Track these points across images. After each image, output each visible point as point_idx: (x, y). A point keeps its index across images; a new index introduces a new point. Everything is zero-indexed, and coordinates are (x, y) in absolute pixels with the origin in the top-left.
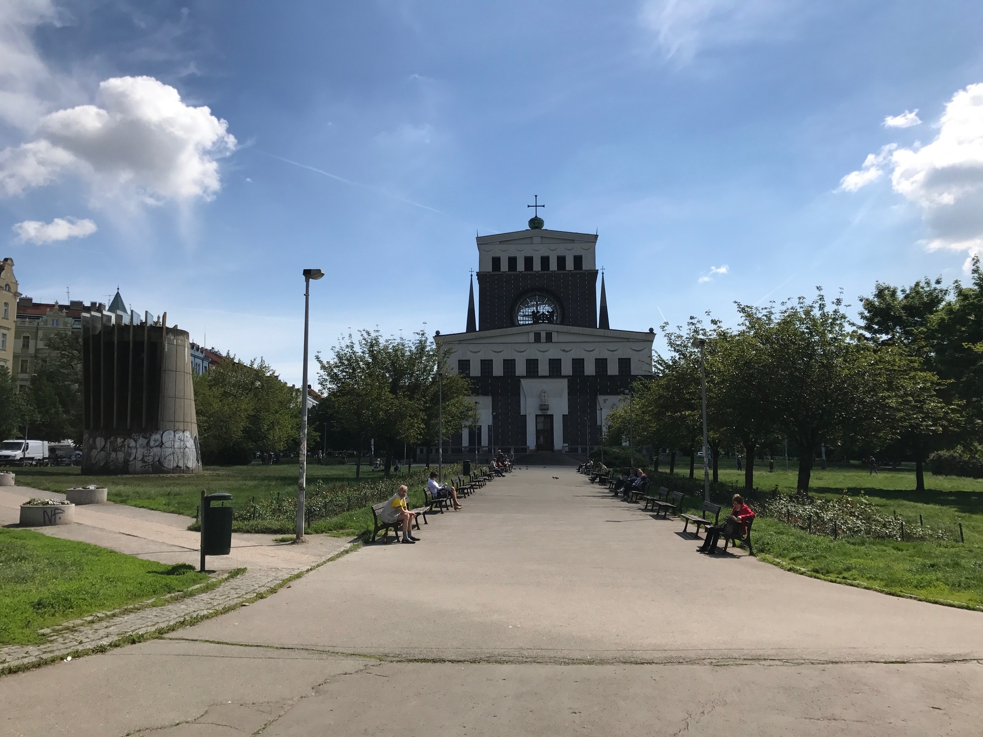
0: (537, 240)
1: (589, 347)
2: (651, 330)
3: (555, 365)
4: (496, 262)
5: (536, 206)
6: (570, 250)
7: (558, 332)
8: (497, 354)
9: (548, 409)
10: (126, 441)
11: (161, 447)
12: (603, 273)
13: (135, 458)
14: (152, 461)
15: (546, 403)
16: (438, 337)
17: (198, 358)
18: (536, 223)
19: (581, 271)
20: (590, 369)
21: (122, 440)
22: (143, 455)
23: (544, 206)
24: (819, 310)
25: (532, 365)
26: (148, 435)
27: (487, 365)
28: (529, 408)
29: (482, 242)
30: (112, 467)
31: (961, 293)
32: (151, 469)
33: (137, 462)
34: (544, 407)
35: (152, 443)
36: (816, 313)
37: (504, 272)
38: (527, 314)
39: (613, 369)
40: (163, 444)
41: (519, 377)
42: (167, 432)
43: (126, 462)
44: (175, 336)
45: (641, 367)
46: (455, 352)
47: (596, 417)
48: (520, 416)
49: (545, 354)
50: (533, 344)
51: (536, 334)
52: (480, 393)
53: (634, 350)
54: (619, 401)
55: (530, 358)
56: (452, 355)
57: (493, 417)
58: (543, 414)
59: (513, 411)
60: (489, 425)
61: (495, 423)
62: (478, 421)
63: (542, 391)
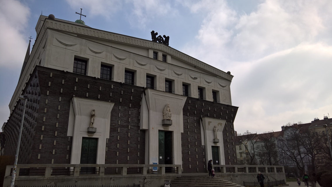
5: (81, 15)
7: (171, 56)
8: (119, 61)
18: (80, 22)
27: (107, 69)
28: (152, 122)
34: (168, 122)
39: (210, 97)
41: (142, 87)
45: (225, 100)
46: (71, 45)
47: (201, 138)
48: (139, 130)
49: (162, 72)
50: (152, 61)
51: (154, 52)
52: (99, 98)
53: (221, 85)
54: (218, 124)
55: (150, 73)
56: (68, 47)
57: (111, 128)
58: (165, 130)
59: (132, 124)
60: (107, 139)
61: (113, 136)
62: (95, 132)
63: (166, 106)
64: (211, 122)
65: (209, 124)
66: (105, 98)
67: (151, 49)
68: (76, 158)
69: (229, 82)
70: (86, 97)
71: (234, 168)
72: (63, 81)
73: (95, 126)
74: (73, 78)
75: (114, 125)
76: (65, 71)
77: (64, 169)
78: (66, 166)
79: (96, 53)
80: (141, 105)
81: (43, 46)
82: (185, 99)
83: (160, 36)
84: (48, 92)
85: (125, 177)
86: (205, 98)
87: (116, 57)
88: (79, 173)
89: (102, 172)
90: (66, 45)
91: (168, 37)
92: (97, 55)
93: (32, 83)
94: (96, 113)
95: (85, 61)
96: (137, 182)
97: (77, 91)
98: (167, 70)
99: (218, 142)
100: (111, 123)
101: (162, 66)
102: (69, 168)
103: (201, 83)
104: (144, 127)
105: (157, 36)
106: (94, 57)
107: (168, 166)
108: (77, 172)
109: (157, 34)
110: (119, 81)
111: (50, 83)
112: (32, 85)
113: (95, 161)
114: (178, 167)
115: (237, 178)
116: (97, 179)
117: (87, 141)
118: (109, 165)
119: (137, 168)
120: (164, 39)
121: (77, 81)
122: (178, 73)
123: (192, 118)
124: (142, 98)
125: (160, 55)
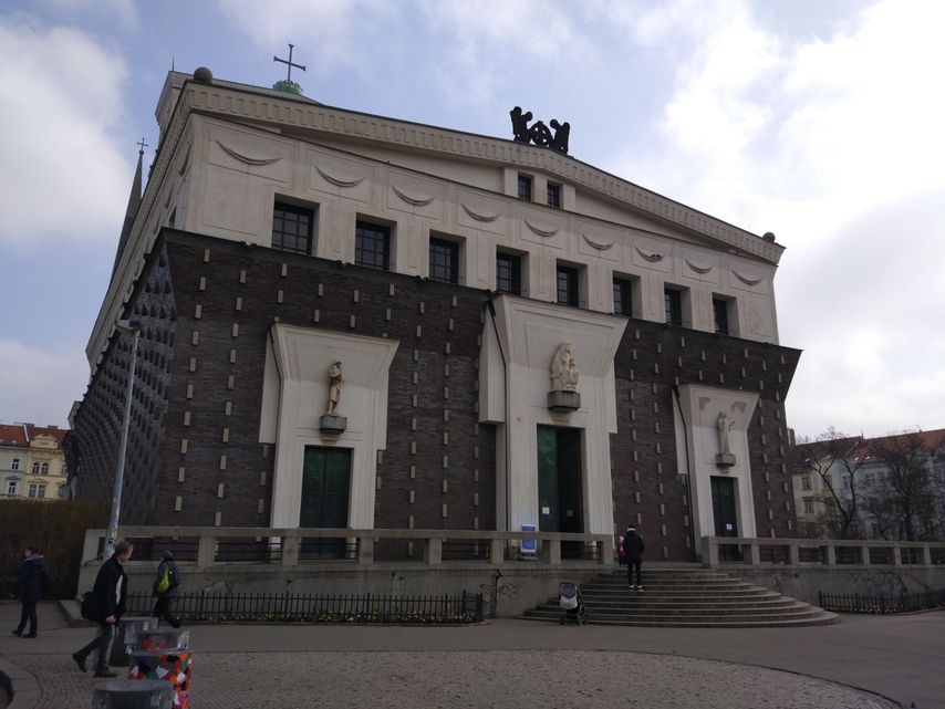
5: (290, 64)
9: (576, 410)
18: (287, 87)
27: (375, 233)
28: (514, 399)
34: (566, 400)
41: (483, 290)
45: (757, 326)
46: (264, 163)
47: (675, 450)
48: (477, 425)
49: (548, 241)
50: (515, 204)
51: (521, 178)
52: (353, 325)
53: (742, 279)
54: (733, 407)
55: (507, 244)
56: (254, 169)
57: (390, 419)
58: (559, 424)
59: (455, 407)
60: (378, 451)
61: (397, 444)
62: (342, 431)
63: (559, 348)
64: (708, 400)
65: (702, 407)
66: (369, 327)
67: (511, 166)
68: (287, 510)
69: (771, 267)
70: (312, 324)
71: (786, 549)
72: (243, 273)
73: (341, 411)
74: (271, 265)
75: (399, 407)
76: (248, 244)
77: (252, 541)
78: (258, 533)
79: (340, 184)
80: (480, 348)
81: (180, 168)
82: (621, 326)
83: (540, 124)
84: (199, 308)
85: (435, 570)
86: (690, 322)
87: (403, 197)
88: (296, 556)
89: (367, 555)
90: (250, 162)
91: (567, 126)
92: (344, 191)
93: (151, 281)
94: (346, 372)
95: (308, 211)
96: (473, 587)
97: (285, 303)
98: (561, 235)
99: (733, 465)
100: (390, 403)
101: (547, 220)
102: (266, 541)
103: (673, 273)
104: (492, 413)
105: (529, 125)
106: (335, 198)
107: (571, 537)
108: (290, 551)
109: (529, 116)
110: (413, 273)
111: (203, 280)
112: (153, 286)
113: (343, 519)
114: (602, 542)
115: (796, 582)
116: (351, 575)
117: (320, 457)
118: (386, 532)
119: (470, 543)
120: (553, 132)
121: (284, 273)
122: (597, 241)
123: (644, 387)
124: (483, 325)
125: (540, 186)
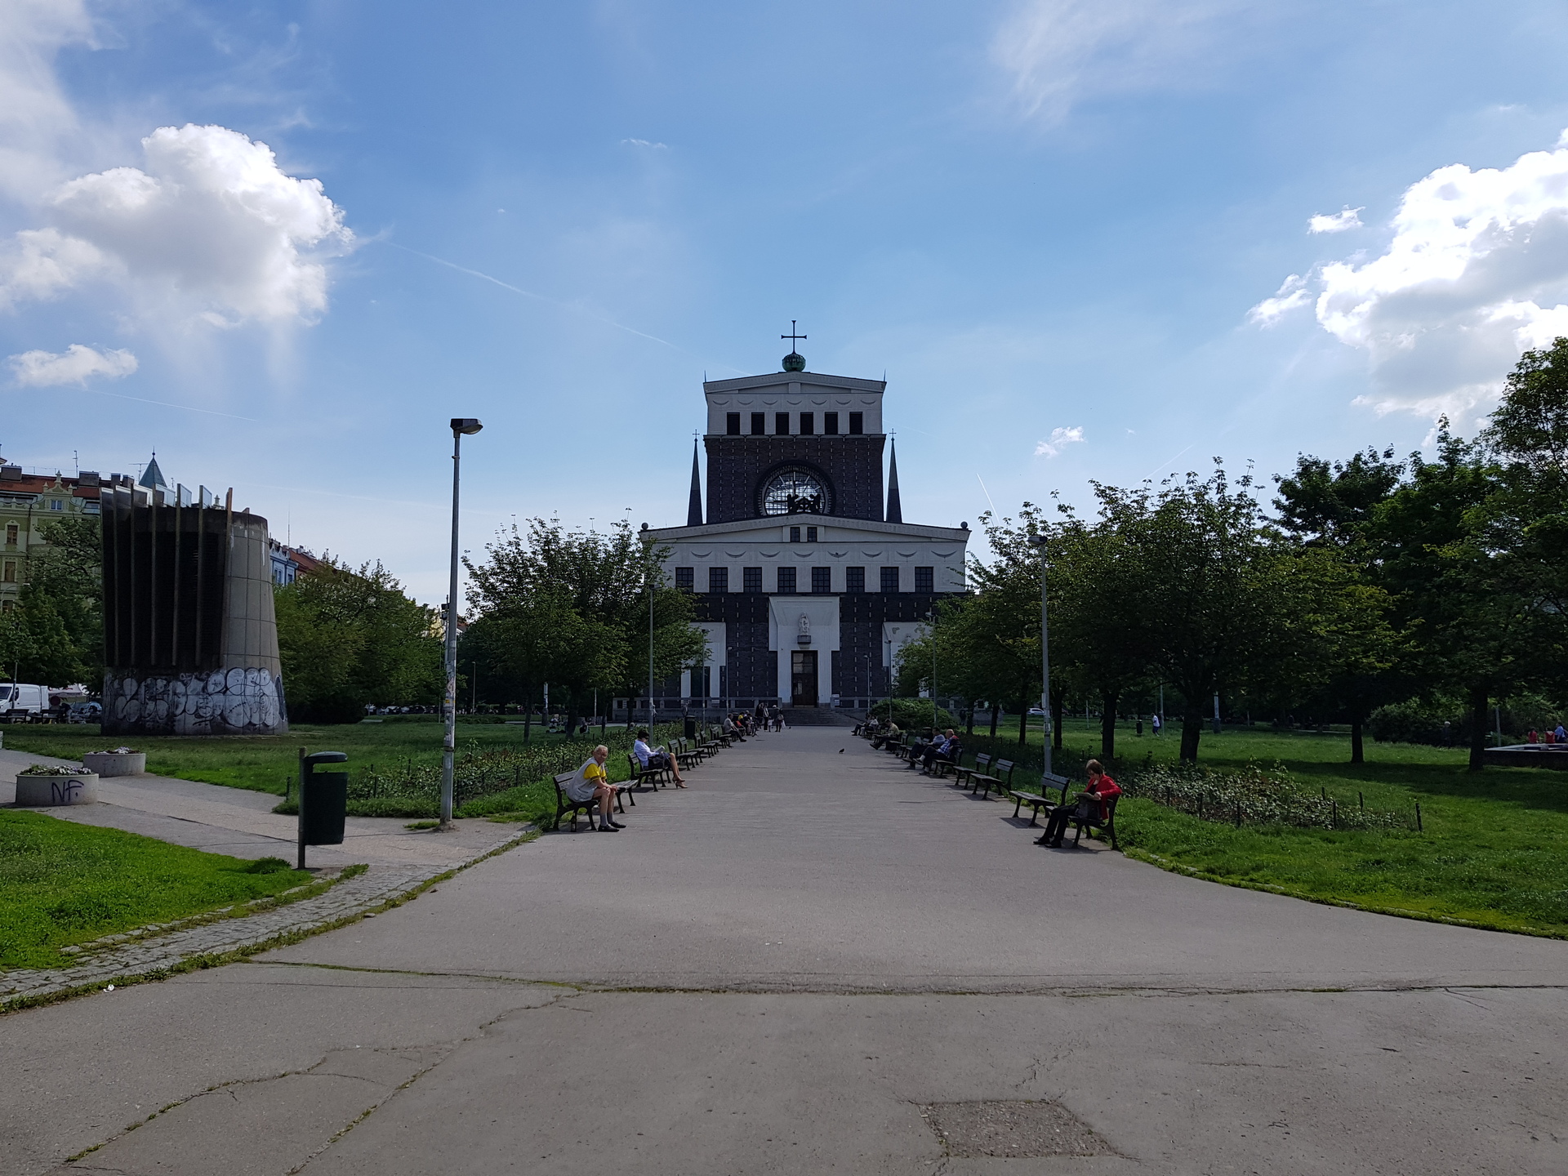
0: (795, 388)
1: (873, 550)
2: (964, 525)
3: (821, 576)
4: (733, 420)
5: (794, 337)
6: (844, 404)
7: (825, 526)
8: (734, 559)
9: (810, 643)
10: (171, 684)
11: (224, 693)
12: (893, 440)
13: (184, 711)
14: (211, 716)
15: (807, 634)
16: (647, 533)
17: (280, 561)
18: (793, 363)
19: (860, 436)
20: (873, 584)
21: (165, 682)
22: (197, 707)
23: (805, 337)
24: (1217, 493)
25: (787, 577)
26: (204, 676)
27: (718, 575)
28: (782, 640)
29: (713, 390)
30: (149, 725)
31: (1423, 472)
32: (209, 727)
33: (187, 715)
34: (804, 640)
35: (211, 688)
36: (1213, 497)
37: (745, 436)
38: (779, 499)
39: (907, 584)
40: (227, 689)
41: (767, 593)
42: (234, 671)
43: (171, 717)
44: (246, 525)
45: (948, 581)
46: (670, 556)
47: (881, 655)
48: (766, 653)
49: (808, 559)
50: (788, 545)
52: (708, 617)
53: (940, 555)
55: (783, 565)
57: (728, 652)
58: (804, 649)
60: (722, 666)
61: (730, 663)
63: (801, 615)
64: (898, 629)
65: (894, 633)
66: (716, 618)
67: (785, 526)
69: (961, 544)
75: (731, 648)
86: (897, 589)
87: (731, 555)
92: (705, 559)
95: (689, 572)
98: (815, 554)
103: (889, 560)
106: (701, 563)
110: (736, 591)
122: (837, 553)
123: (863, 625)
124: (768, 609)
